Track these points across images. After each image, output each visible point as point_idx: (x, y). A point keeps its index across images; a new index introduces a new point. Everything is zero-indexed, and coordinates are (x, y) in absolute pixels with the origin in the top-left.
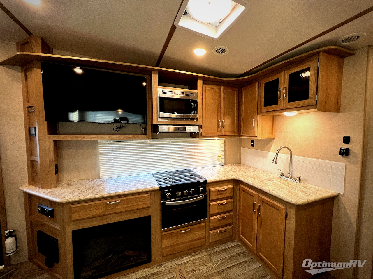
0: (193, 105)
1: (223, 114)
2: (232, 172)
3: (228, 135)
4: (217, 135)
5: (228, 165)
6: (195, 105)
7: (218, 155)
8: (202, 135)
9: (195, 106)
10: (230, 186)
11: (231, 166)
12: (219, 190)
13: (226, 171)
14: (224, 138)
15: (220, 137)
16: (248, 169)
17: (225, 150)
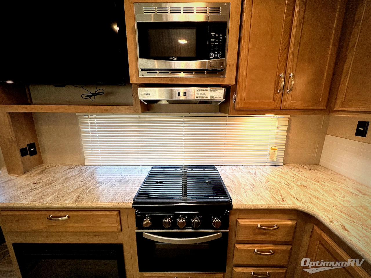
0: (215, 37)
1: (293, 59)
2: (296, 187)
3: (299, 108)
4: (272, 107)
5: (291, 166)
6: (219, 36)
7: (271, 146)
8: (236, 109)
9: (219, 39)
10: (289, 223)
11: (296, 169)
12: (259, 226)
13: (284, 182)
14: (289, 116)
15: (279, 112)
16: (339, 182)
17: (288, 137)
